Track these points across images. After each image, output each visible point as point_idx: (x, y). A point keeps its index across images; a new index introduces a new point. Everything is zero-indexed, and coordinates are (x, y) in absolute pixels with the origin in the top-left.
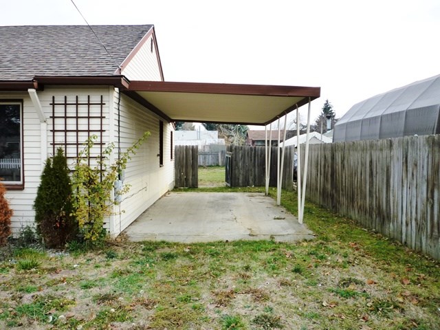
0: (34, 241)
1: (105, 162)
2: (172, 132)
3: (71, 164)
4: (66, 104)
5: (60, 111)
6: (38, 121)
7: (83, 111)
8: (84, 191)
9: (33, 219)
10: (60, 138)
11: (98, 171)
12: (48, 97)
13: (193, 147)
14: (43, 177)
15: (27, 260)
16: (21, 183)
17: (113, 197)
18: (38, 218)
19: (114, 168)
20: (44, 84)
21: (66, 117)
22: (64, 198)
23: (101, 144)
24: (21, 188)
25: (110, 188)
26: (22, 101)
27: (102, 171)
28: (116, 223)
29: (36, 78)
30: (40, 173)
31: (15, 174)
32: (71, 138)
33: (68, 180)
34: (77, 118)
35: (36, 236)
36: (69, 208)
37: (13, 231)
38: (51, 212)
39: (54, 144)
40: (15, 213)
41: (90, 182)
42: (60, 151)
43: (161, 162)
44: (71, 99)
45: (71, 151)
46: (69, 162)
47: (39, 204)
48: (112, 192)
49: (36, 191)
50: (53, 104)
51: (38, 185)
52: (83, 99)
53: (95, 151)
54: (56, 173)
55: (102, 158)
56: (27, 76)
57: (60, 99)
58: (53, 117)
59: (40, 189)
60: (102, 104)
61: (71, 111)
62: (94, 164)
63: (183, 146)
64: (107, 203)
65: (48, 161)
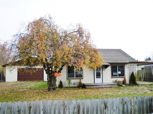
6: (127, 68)
39: (129, 71)
50: (129, 66)
55: (135, 73)
60: (135, 65)
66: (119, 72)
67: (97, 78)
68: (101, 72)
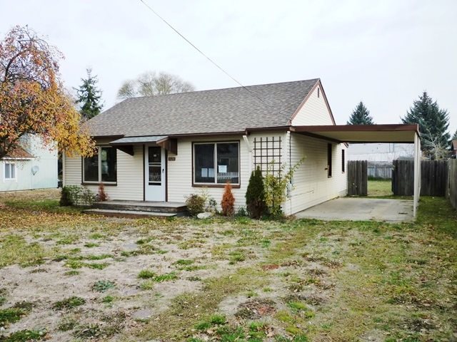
0: (245, 215)
1: (281, 173)
2: (343, 151)
3: (264, 174)
4: (261, 142)
5: (258, 145)
6: (247, 151)
7: (270, 145)
8: (270, 189)
9: (245, 204)
10: (258, 160)
11: (278, 178)
12: (252, 138)
13: (363, 161)
14: (250, 181)
15: (243, 220)
16: (238, 184)
17: (286, 193)
18: (247, 203)
19: (287, 177)
20: (250, 132)
21: (261, 149)
22: (260, 192)
23: (280, 163)
24: (239, 187)
25: (284, 188)
26: (239, 141)
27: (280, 178)
28: (288, 208)
29: (247, 129)
30: (249, 179)
31: (236, 180)
32: (264, 160)
33: (262, 183)
34: (267, 149)
35: (246, 213)
36: (262, 197)
37: (236, 210)
38: (253, 199)
39: (255, 164)
40: (236, 200)
41: (273, 184)
42: (258, 167)
43: (330, 174)
44: (264, 139)
45: (264, 167)
46: (263, 173)
47: (248, 195)
48: (286, 190)
49: (246, 189)
50: (255, 142)
51: (247, 185)
52: (270, 139)
53: (277, 167)
54: (256, 179)
55: (280, 171)
56: (242, 129)
57: (258, 139)
58: (255, 149)
59: (249, 187)
60: (280, 141)
61: (264, 145)
62: (276, 175)
63: (354, 162)
64: (283, 196)
65: (253, 172)
66: (220, 166)
67: (150, 184)
68: (163, 167)
